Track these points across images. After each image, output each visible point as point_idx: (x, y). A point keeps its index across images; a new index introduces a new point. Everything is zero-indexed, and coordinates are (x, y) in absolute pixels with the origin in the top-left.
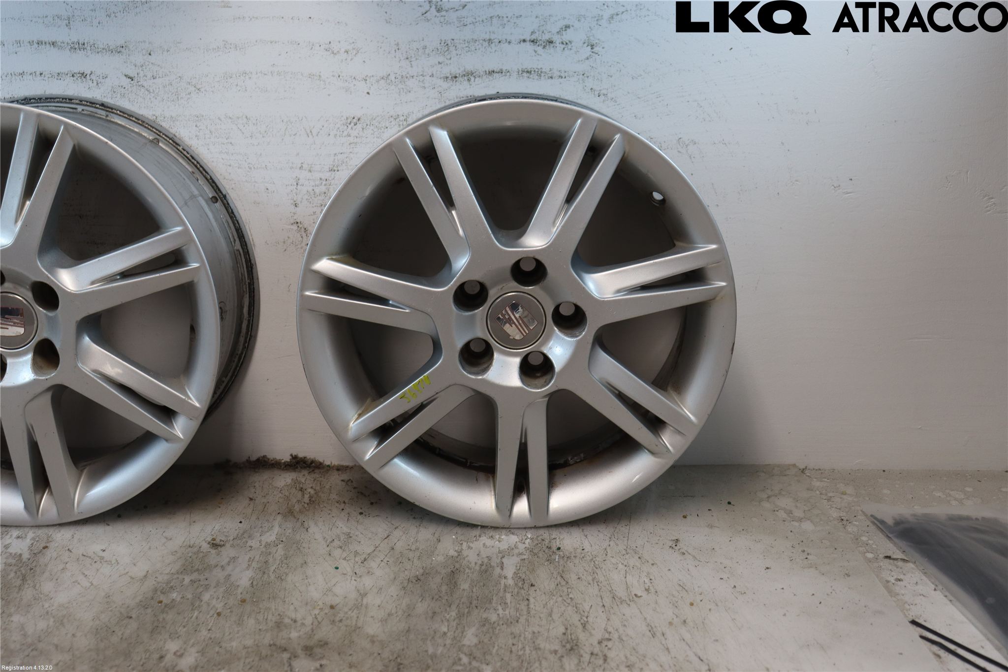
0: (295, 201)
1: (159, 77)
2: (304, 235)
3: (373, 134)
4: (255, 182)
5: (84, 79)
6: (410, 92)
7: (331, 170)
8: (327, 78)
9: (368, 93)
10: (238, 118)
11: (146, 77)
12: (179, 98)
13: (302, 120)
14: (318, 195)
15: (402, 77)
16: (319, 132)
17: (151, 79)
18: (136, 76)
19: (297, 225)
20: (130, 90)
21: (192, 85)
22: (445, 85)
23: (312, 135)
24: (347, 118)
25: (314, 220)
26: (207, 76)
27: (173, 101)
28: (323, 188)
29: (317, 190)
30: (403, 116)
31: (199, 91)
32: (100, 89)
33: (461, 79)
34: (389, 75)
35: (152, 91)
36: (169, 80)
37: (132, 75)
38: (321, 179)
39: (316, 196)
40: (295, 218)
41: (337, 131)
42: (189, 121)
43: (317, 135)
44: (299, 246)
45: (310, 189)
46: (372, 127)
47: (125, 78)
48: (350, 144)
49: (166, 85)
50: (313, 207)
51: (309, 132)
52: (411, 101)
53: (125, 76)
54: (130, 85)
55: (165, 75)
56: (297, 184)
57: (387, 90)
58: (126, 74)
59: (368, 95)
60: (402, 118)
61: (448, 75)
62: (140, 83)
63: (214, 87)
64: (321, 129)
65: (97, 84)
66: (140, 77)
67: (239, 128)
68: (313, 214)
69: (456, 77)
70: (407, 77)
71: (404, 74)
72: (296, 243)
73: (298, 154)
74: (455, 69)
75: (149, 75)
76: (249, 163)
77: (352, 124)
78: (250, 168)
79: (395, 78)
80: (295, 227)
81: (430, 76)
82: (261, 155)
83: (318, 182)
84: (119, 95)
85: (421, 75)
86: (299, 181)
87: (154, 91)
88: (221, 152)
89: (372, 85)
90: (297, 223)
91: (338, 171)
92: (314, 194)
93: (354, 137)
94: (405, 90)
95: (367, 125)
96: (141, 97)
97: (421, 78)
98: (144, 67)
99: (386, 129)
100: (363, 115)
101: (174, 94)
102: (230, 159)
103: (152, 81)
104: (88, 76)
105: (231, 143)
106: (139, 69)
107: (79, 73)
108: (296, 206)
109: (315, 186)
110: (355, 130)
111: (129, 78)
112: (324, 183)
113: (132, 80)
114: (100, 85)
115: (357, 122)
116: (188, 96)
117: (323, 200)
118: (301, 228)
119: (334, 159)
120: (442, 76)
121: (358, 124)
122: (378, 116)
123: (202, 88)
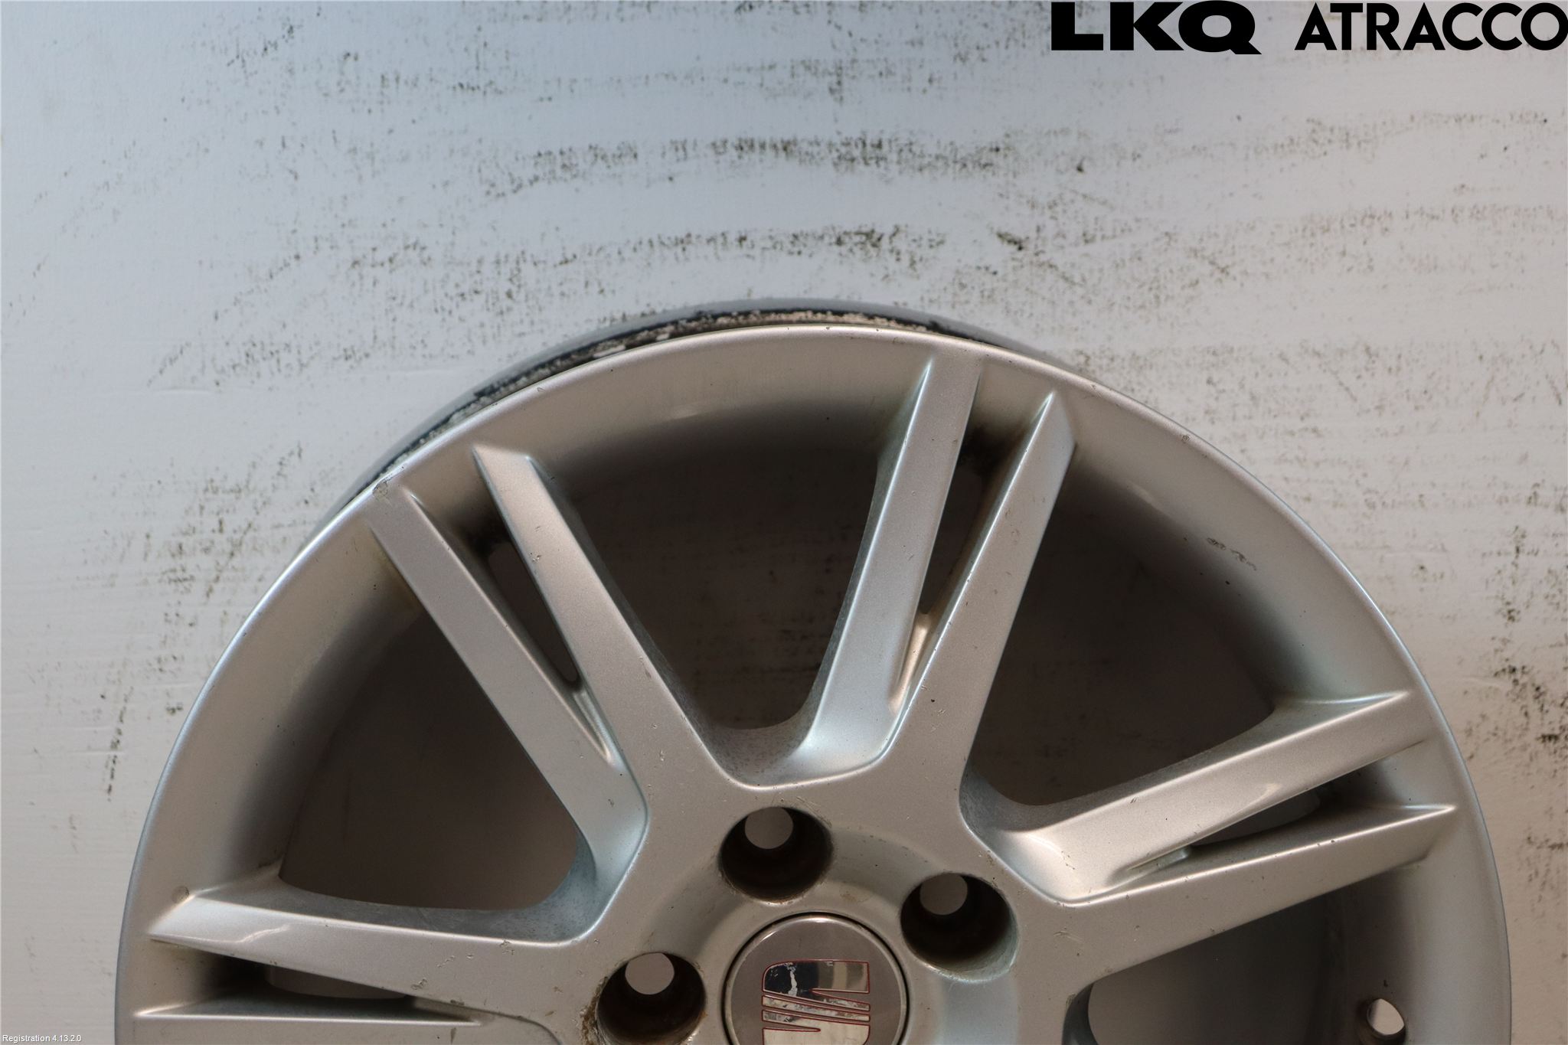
0: (1508, 604)
1: (1103, 237)
2: (1533, 707)
4: (1386, 547)
5: (873, 251)
10: (1342, 352)
11: (1064, 237)
12: (1162, 298)
13: (1542, 352)
17: (1076, 245)
18: (1033, 234)
19: (1513, 677)
20: (1011, 277)
21: (1203, 257)
25: (1565, 660)
26: (1253, 228)
27: (1142, 307)
31: (1223, 276)
32: (918, 277)
35: (1077, 279)
36: (1134, 246)
37: (1018, 234)
40: (1507, 654)
42: (1188, 365)
44: (1516, 743)
45: (1558, 564)
47: (997, 241)
49: (1123, 261)
50: (1563, 619)
53: (1000, 236)
54: (1011, 264)
55: (1123, 231)
56: (1518, 550)
58: (1003, 230)
62: (1043, 258)
63: (1272, 260)
65: (913, 263)
66: (1044, 240)
67: (1341, 384)
68: (1563, 642)
72: (1505, 733)
73: (1525, 458)
75: (1074, 230)
76: (1369, 491)
78: (1372, 506)
80: (1505, 684)
82: (1407, 463)
84: (976, 294)
86: (1524, 541)
87: (1084, 280)
88: (1282, 460)
90: (1514, 670)
96: (1044, 299)
98: (1059, 209)
101: (1146, 287)
102: (1308, 480)
103: (1083, 248)
104: (885, 242)
105: (1315, 431)
106: (1043, 214)
107: (858, 233)
108: (1511, 618)
111: (1010, 242)
113: (1020, 248)
114: (919, 266)
116: (1189, 292)
118: (1524, 686)
123: (1234, 264)
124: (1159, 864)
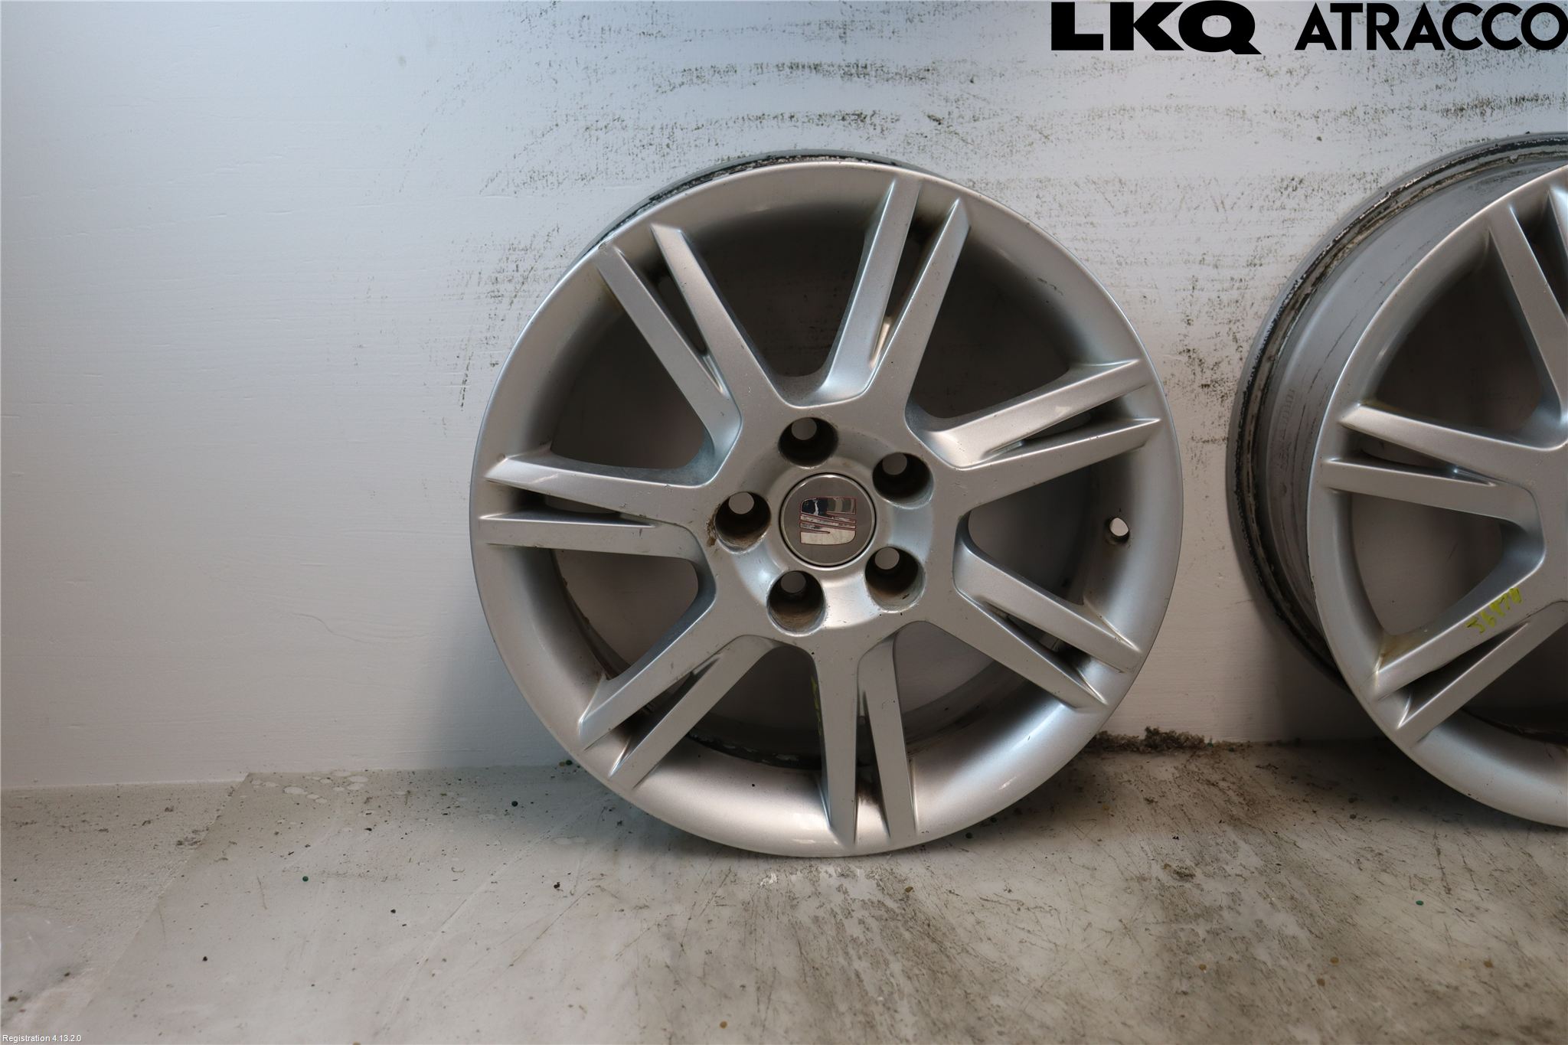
0: (1188, 316)
1: (984, 118)
2: (1198, 370)
3: (1322, 205)
4: (1126, 286)
5: (861, 124)
6: (1386, 135)
7: (1251, 264)
8: (1256, 115)
9: (1319, 139)
10: (1107, 182)
11: (963, 118)
12: (1014, 151)
13: (1209, 183)
14: (1226, 305)
15: (1376, 111)
16: (1235, 203)
17: (969, 122)
18: (947, 116)
19: (1188, 355)
20: (935, 139)
21: (1036, 130)
22: (1444, 123)
23: (1224, 208)
24: (1282, 180)
25: (1216, 345)
26: (1062, 115)
27: (1003, 156)
28: (1235, 294)
29: (1225, 297)
30: (1372, 174)
31: (1046, 140)
32: (885, 138)
33: (1470, 112)
34: (1356, 108)
35: (969, 141)
36: (1000, 123)
37: (939, 116)
38: (1232, 279)
39: (1222, 307)
40: (1186, 342)
41: (1265, 200)
42: (1027, 188)
43: (1232, 208)
44: (1189, 389)
45: (1214, 296)
46: (1321, 194)
47: (927, 118)
48: (1283, 222)
49: (994, 131)
50: (1215, 325)
51: (1219, 203)
52: (1386, 151)
53: (929, 117)
54: (935, 132)
55: (994, 115)
56: (1194, 288)
57: (1350, 132)
58: (931, 114)
59: (1319, 141)
60: (1370, 178)
61: (1450, 106)
62: (951, 129)
63: (1072, 132)
64: (1239, 198)
65: (882, 131)
66: (952, 119)
67: (1106, 199)
68: (1215, 336)
69: (1462, 110)
70: (1383, 112)
71: (1379, 106)
72: (1183, 383)
73: (1199, 239)
74: (1462, 98)
75: (968, 115)
76: (1119, 256)
77: (1290, 189)
78: (1120, 264)
79: (1365, 113)
80: (1184, 358)
81: (1421, 109)
82: (1139, 241)
83: (1226, 285)
84: (916, 148)
85: (1407, 107)
86: (1197, 283)
87: (973, 141)
88: (1075, 239)
89: (1327, 125)
90: (1189, 351)
91: (1261, 265)
92: (1219, 304)
93: (1290, 210)
94: (1379, 133)
95: (1313, 190)
96: (951, 151)
97: (1406, 112)
98: (961, 102)
99: (1344, 196)
100: (1309, 173)
101: (1006, 146)
102: (1088, 250)
103: (973, 124)
104: (868, 118)
105: (1092, 224)
106: (952, 105)
107: (853, 114)
108: (1189, 324)
109: (1222, 291)
110: (1294, 198)
111: (934, 120)
112: (1237, 285)
113: (940, 124)
114: (885, 132)
115: (1298, 186)
116: (1029, 148)
117: (1234, 313)
118: (1194, 359)
119: (1257, 247)
120: (1440, 108)
121: (1299, 189)
122: (1332, 175)
123: (1052, 134)
124: (1007, 448)
